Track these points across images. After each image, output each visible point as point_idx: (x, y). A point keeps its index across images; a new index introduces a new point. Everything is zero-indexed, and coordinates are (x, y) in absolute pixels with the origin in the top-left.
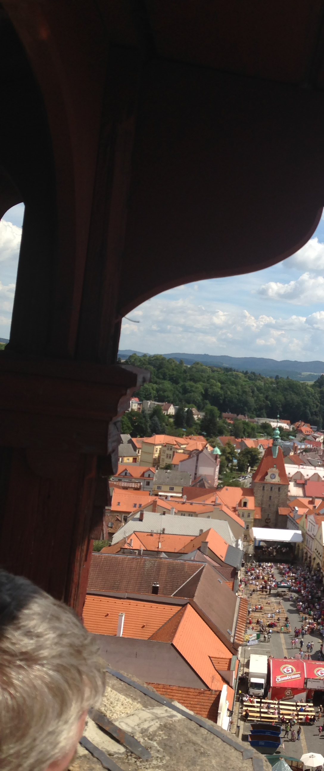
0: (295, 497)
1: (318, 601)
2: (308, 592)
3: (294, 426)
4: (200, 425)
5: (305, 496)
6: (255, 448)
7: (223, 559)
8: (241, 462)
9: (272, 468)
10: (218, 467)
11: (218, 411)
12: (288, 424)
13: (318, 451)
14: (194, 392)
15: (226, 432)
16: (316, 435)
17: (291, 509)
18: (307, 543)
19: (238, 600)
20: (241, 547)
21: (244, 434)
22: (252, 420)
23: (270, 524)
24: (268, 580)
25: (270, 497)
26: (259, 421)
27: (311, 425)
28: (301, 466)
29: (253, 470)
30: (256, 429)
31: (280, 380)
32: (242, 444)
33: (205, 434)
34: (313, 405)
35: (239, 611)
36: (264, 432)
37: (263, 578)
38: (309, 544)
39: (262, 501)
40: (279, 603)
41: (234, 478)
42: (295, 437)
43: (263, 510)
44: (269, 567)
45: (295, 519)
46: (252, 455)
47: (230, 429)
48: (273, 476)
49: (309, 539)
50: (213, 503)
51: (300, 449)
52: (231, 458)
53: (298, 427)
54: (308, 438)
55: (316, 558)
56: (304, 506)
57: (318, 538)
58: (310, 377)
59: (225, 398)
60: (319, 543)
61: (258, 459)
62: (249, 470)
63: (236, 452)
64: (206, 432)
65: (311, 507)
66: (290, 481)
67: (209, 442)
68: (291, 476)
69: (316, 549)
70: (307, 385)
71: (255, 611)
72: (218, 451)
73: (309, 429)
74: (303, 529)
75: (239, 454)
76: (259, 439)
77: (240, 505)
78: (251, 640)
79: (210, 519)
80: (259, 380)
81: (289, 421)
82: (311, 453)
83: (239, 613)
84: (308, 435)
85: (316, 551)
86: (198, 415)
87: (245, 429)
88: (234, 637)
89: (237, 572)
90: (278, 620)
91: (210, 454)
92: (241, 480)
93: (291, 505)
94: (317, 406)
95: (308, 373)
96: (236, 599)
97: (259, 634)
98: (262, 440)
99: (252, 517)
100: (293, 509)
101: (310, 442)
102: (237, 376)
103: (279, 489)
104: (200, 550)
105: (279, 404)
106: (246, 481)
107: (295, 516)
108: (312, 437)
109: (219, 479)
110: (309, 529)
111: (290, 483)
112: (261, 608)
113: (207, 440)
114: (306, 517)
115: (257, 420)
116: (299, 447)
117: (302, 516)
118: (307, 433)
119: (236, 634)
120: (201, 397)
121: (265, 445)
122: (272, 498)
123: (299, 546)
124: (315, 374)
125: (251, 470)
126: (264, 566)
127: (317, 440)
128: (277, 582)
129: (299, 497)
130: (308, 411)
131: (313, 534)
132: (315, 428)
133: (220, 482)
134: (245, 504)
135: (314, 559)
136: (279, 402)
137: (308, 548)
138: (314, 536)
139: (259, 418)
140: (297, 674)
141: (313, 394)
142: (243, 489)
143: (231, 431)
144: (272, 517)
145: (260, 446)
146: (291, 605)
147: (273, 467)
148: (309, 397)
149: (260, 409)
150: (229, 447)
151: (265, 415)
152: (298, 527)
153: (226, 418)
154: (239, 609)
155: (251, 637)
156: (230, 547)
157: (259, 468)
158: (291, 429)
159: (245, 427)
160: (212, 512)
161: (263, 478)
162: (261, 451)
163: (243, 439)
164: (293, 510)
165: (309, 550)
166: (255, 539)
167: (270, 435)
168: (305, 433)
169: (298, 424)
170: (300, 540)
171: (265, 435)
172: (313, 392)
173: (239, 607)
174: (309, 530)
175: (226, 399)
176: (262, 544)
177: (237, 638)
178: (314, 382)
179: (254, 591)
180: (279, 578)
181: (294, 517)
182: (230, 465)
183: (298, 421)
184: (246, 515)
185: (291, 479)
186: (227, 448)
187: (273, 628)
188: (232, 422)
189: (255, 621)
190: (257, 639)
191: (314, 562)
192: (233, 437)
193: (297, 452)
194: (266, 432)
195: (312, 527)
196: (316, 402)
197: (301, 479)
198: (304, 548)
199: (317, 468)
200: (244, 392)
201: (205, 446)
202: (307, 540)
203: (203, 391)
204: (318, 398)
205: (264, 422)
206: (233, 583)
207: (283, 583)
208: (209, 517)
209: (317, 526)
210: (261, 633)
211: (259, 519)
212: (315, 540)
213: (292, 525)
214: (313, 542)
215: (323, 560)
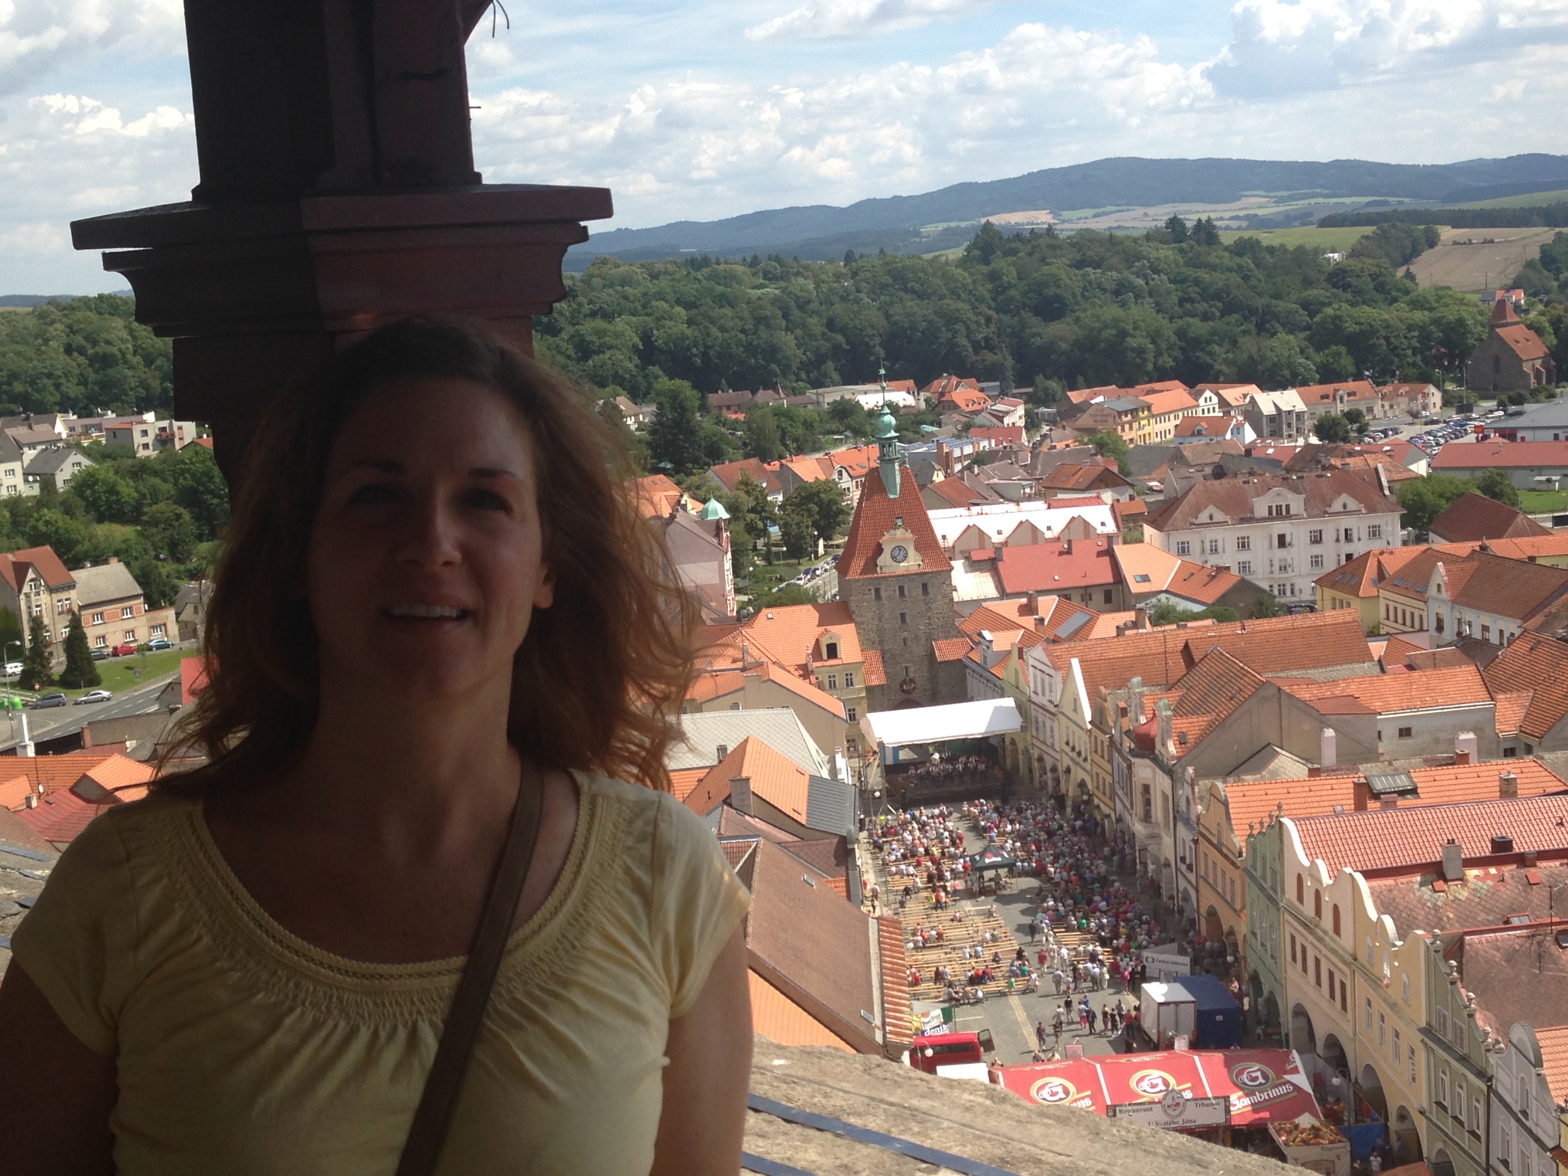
0: (976, 603)
1: (1101, 887)
2: (1068, 868)
3: (928, 394)
4: (649, 444)
5: (1004, 594)
6: (827, 481)
7: (802, 819)
8: (794, 529)
9: (892, 532)
10: (729, 555)
11: (695, 392)
12: (909, 393)
13: (1015, 453)
14: (610, 348)
15: (730, 450)
16: (999, 407)
17: (971, 640)
18: (1037, 729)
19: (873, 925)
20: (845, 776)
21: (786, 446)
22: (799, 399)
23: (915, 696)
24: (943, 854)
25: (903, 615)
26: (821, 399)
27: (978, 381)
28: (975, 509)
29: (832, 546)
30: (816, 425)
31: (860, 263)
32: (786, 477)
33: (669, 466)
34: (974, 318)
35: (881, 955)
36: (842, 428)
37: (927, 852)
38: (1045, 733)
39: (880, 631)
40: (990, 914)
41: (781, 580)
42: (939, 425)
43: (887, 659)
44: (938, 817)
45: (989, 667)
46: (820, 504)
47: (740, 437)
48: (899, 554)
49: (1041, 719)
50: (739, 665)
51: (959, 459)
52: (760, 525)
53: (942, 394)
54: (979, 420)
55: (1073, 767)
56: (1008, 625)
57: (1068, 709)
58: (949, 238)
59: (707, 347)
60: (1074, 723)
61: (841, 512)
62: (821, 550)
63: (771, 502)
64: (671, 462)
65: (1029, 622)
66: (950, 559)
67: (688, 489)
68: (950, 543)
69: (1067, 743)
70: (947, 263)
71: (924, 947)
72: (718, 510)
73: (975, 394)
74: (1016, 690)
75: (782, 507)
76: (833, 452)
77: (816, 654)
78: (927, 1028)
79: (741, 712)
80: (798, 274)
81: (910, 383)
82: (996, 464)
83: (881, 961)
84: (976, 413)
85: (1067, 749)
86: (636, 416)
87: (784, 432)
88: (884, 1029)
89: (849, 847)
90: (996, 959)
91: (695, 522)
92: (801, 582)
93: (968, 627)
94: (989, 320)
95: (941, 226)
96: (867, 923)
97: (949, 1009)
98: (842, 453)
99: (859, 685)
100: (977, 639)
101: (987, 432)
102: (730, 278)
103: (925, 586)
104: (730, 805)
105: (871, 337)
106: (818, 581)
107: (985, 657)
108: (989, 417)
109: (738, 591)
110: (1036, 687)
111: (953, 563)
112: (940, 936)
113: (678, 483)
114: (1021, 657)
115: (814, 397)
116: (957, 453)
117: (1010, 652)
118: (971, 408)
119: (887, 1020)
120: (636, 360)
121: (855, 467)
122: (908, 620)
123: (1013, 743)
124: (963, 224)
125: (825, 546)
126: (924, 818)
127: (1007, 421)
128: (972, 857)
129: (985, 600)
130: (963, 341)
131: (1050, 702)
132: (993, 388)
133: (745, 598)
134: (832, 650)
135: (1068, 771)
136: (870, 332)
137: (1044, 743)
138: (1056, 706)
139: (820, 390)
140: (1083, 1098)
141: (971, 287)
142: (817, 606)
143: (745, 444)
144: (920, 673)
145: (840, 473)
146: (1024, 912)
147: (896, 527)
148: (959, 297)
149: (820, 360)
150: (748, 493)
151: (835, 376)
152: (1002, 689)
153: (720, 408)
154: (880, 949)
155: (926, 1020)
156: (815, 781)
157: (853, 535)
158: (923, 405)
159: (783, 425)
160: (743, 689)
161: (871, 565)
162: (844, 486)
163: (783, 461)
164: (978, 641)
165: (1044, 748)
166: (881, 745)
167: (864, 434)
168: (967, 409)
169: (939, 384)
170: (1012, 724)
171: (847, 437)
172: (969, 281)
173: (879, 942)
174: (1036, 693)
175: (711, 353)
176: (903, 755)
177: (891, 1028)
178: (966, 250)
179: (907, 891)
180: (973, 845)
181: (985, 662)
182: (760, 543)
183: (939, 376)
184: (840, 681)
185: (951, 553)
186: (742, 495)
187: (985, 984)
188: (741, 417)
189: (930, 973)
190: (945, 1023)
191: (1067, 781)
192: (754, 461)
193: (952, 469)
194: (849, 427)
195: (1043, 681)
196: (983, 308)
197: (982, 547)
198: (1030, 747)
199: (1024, 505)
200: (761, 320)
201: (679, 501)
202: (1037, 722)
203: (636, 340)
204: (988, 296)
205: (838, 398)
206: (847, 881)
207: (988, 854)
208: (735, 706)
209: (1058, 677)
210: (956, 1006)
211: (881, 687)
212: (1060, 716)
213: (982, 686)
214: (1056, 725)
215: (1096, 769)
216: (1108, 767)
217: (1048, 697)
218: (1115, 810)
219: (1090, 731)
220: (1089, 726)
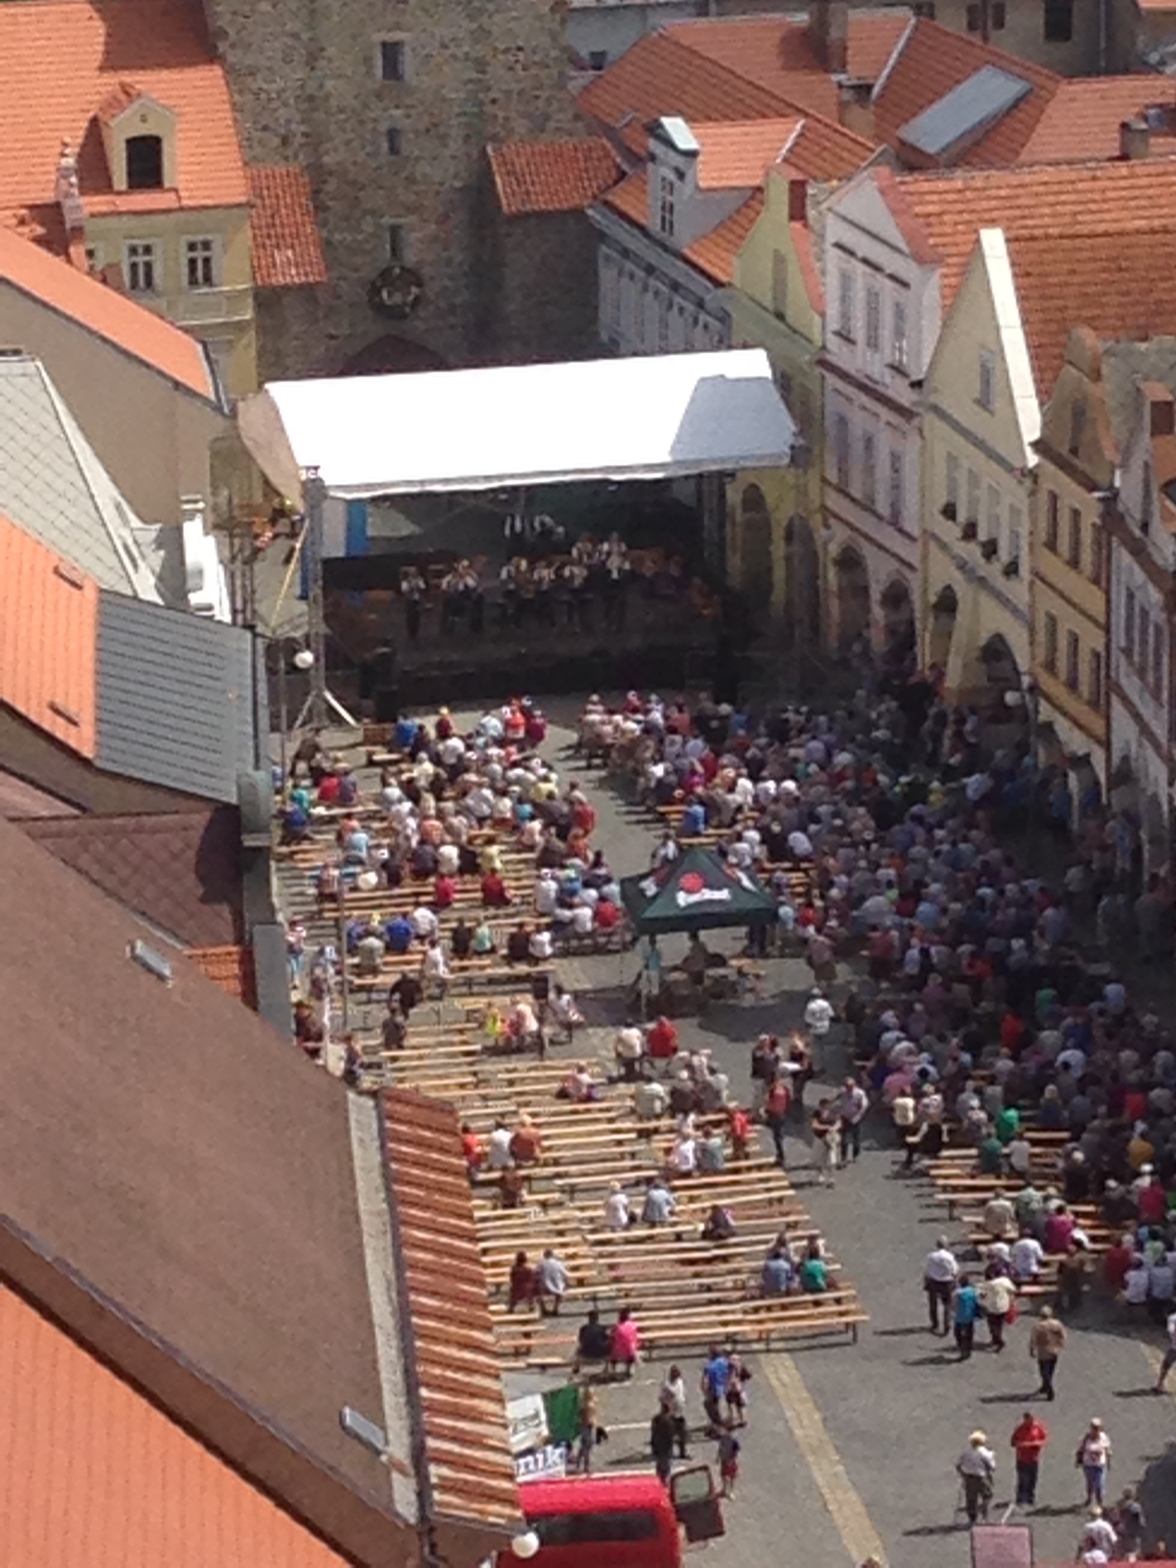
0: (639, 21)
7: (83, 741)
17: (621, 147)
18: (843, 460)
20: (213, 594)
23: (418, 326)
37: (469, 860)
38: (869, 469)
43: (330, 197)
45: (680, 241)
49: (859, 423)
55: (963, 591)
56: (749, 101)
57: (957, 396)
60: (979, 444)
65: (816, 92)
69: (949, 512)
74: (774, 325)
77: (93, 170)
85: (950, 532)
89: (249, 841)
93: (610, 102)
99: (230, 283)
100: (642, 144)
107: (669, 208)
110: (845, 316)
112: (523, 1146)
114: (797, 213)
117: (757, 192)
131: (897, 369)
134: (146, 159)
135: (948, 605)
137: (868, 507)
138: (917, 385)
144: (440, 252)
152: (724, 318)
156: (116, 609)
164: (644, 147)
165: (866, 523)
166: (313, 490)
174: (845, 337)
176: (382, 530)
179: (406, 991)
180: (628, 844)
181: (667, 225)
184: (171, 263)
195: (873, 297)
198: (815, 519)
202: (844, 437)
206: (242, 943)
209: (928, 287)
211: (306, 291)
212: (929, 420)
213: (653, 307)
214: (911, 448)
215: (1050, 603)
216: (1095, 602)
217: (888, 354)
218: (1107, 745)
219: (1033, 475)
220: (1032, 459)
